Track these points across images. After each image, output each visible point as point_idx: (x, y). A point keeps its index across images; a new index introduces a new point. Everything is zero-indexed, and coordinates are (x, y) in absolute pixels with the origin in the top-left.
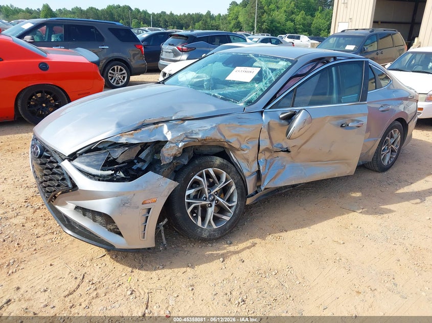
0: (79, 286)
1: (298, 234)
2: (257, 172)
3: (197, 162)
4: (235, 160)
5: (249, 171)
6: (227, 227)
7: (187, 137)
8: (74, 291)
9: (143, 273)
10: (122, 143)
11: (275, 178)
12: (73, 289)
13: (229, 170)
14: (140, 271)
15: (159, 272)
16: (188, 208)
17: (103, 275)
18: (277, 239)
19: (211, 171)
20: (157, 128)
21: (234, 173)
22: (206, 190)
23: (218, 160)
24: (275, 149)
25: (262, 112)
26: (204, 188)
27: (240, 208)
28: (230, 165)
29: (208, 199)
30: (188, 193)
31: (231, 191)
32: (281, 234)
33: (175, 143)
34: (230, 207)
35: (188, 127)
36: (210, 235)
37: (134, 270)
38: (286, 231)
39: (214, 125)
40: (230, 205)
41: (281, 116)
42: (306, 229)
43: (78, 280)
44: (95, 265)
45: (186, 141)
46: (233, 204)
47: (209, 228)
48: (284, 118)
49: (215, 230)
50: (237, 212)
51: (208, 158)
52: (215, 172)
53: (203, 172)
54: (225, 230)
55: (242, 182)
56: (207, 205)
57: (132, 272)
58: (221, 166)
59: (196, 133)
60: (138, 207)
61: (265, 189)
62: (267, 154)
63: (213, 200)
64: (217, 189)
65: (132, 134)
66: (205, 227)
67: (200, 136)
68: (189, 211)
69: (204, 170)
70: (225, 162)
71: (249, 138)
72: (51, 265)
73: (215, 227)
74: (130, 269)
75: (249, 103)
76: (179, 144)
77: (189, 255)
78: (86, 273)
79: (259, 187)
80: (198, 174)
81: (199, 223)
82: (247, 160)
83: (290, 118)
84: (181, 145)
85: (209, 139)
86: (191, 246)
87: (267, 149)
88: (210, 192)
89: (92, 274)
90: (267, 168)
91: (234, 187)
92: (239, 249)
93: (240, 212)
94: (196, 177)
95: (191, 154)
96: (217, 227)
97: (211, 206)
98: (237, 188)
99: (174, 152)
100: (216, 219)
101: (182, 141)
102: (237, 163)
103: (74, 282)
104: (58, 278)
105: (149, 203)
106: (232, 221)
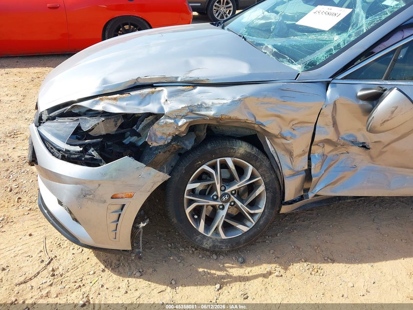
0: (38, 273)
1: (350, 273)
2: (306, 171)
3: (209, 147)
4: (272, 149)
5: (291, 169)
6: (242, 240)
7: (192, 111)
8: (31, 279)
9: (115, 277)
10: (97, 111)
11: (334, 183)
12: (30, 276)
13: (258, 164)
14: (112, 273)
15: (132, 281)
16: (188, 207)
17: (70, 267)
18: (313, 273)
19: (229, 161)
20: (153, 93)
21: (265, 169)
22: (218, 186)
23: (243, 148)
24: (342, 142)
25: (327, 84)
26: (215, 183)
27: (267, 219)
28: (261, 156)
29: (219, 199)
30: (190, 186)
31: (257, 193)
32: (323, 265)
33: (174, 119)
34: (252, 215)
35: (199, 96)
36: (214, 246)
37: (106, 270)
38: (333, 261)
39: (238, 98)
40: (252, 212)
41: (360, 93)
42: (366, 267)
43: (43, 265)
44: (71, 248)
45: (190, 118)
46: (256, 211)
47: (214, 237)
48: (364, 98)
49: (223, 241)
50: (261, 222)
51: (228, 144)
52: (235, 164)
53: (216, 162)
54: (238, 243)
55: (276, 183)
56: (218, 206)
57: (103, 271)
58: (247, 157)
59: (208, 108)
60: (105, 202)
61: (316, 195)
62: (328, 148)
63: (226, 202)
64: (235, 187)
65: (115, 99)
66: (209, 235)
67: (211, 113)
68: (188, 211)
69: (218, 160)
70: (254, 151)
71: (296, 122)
72: (30, 235)
73: (223, 236)
74: (103, 267)
75: (312, 66)
76: (179, 121)
77: (181, 265)
78: (56, 257)
79: (306, 190)
80: (209, 163)
81: (201, 228)
82: (291, 154)
83: (375, 98)
84: (182, 122)
85: (226, 119)
86: (190, 252)
87: (328, 142)
88: (225, 190)
89: (61, 261)
90: (324, 168)
91: (262, 189)
92: (251, 274)
93: (266, 223)
94: (205, 167)
95: (203, 134)
96: (226, 238)
97: (223, 208)
98: (266, 189)
99: (171, 131)
100: (226, 227)
101: (184, 117)
102: (275, 155)
103: (37, 266)
104: (26, 255)
105: (122, 198)
106: (251, 233)
